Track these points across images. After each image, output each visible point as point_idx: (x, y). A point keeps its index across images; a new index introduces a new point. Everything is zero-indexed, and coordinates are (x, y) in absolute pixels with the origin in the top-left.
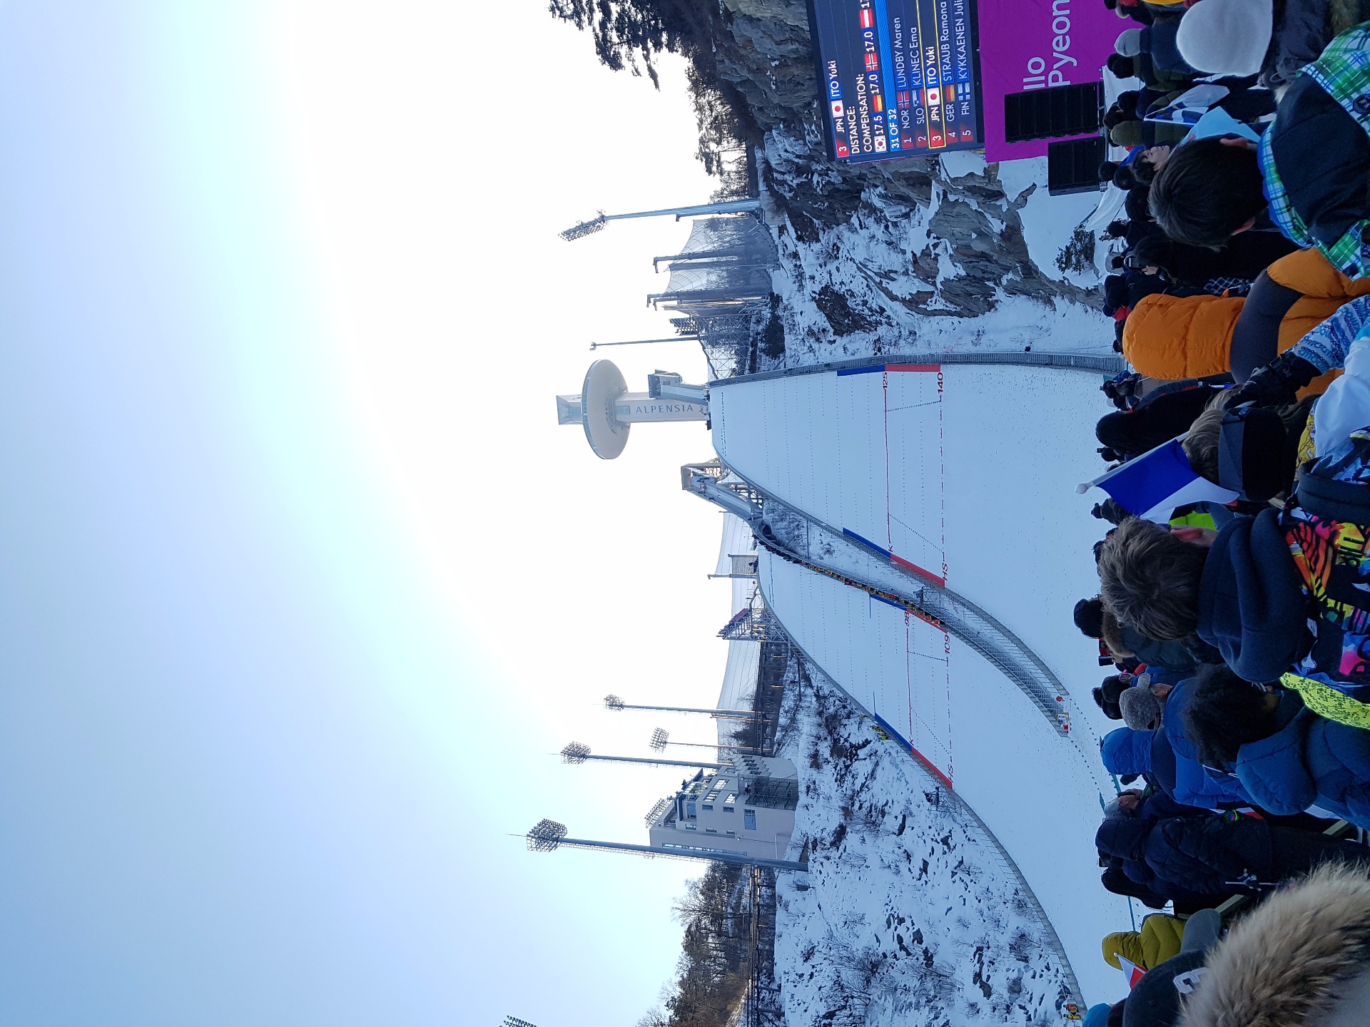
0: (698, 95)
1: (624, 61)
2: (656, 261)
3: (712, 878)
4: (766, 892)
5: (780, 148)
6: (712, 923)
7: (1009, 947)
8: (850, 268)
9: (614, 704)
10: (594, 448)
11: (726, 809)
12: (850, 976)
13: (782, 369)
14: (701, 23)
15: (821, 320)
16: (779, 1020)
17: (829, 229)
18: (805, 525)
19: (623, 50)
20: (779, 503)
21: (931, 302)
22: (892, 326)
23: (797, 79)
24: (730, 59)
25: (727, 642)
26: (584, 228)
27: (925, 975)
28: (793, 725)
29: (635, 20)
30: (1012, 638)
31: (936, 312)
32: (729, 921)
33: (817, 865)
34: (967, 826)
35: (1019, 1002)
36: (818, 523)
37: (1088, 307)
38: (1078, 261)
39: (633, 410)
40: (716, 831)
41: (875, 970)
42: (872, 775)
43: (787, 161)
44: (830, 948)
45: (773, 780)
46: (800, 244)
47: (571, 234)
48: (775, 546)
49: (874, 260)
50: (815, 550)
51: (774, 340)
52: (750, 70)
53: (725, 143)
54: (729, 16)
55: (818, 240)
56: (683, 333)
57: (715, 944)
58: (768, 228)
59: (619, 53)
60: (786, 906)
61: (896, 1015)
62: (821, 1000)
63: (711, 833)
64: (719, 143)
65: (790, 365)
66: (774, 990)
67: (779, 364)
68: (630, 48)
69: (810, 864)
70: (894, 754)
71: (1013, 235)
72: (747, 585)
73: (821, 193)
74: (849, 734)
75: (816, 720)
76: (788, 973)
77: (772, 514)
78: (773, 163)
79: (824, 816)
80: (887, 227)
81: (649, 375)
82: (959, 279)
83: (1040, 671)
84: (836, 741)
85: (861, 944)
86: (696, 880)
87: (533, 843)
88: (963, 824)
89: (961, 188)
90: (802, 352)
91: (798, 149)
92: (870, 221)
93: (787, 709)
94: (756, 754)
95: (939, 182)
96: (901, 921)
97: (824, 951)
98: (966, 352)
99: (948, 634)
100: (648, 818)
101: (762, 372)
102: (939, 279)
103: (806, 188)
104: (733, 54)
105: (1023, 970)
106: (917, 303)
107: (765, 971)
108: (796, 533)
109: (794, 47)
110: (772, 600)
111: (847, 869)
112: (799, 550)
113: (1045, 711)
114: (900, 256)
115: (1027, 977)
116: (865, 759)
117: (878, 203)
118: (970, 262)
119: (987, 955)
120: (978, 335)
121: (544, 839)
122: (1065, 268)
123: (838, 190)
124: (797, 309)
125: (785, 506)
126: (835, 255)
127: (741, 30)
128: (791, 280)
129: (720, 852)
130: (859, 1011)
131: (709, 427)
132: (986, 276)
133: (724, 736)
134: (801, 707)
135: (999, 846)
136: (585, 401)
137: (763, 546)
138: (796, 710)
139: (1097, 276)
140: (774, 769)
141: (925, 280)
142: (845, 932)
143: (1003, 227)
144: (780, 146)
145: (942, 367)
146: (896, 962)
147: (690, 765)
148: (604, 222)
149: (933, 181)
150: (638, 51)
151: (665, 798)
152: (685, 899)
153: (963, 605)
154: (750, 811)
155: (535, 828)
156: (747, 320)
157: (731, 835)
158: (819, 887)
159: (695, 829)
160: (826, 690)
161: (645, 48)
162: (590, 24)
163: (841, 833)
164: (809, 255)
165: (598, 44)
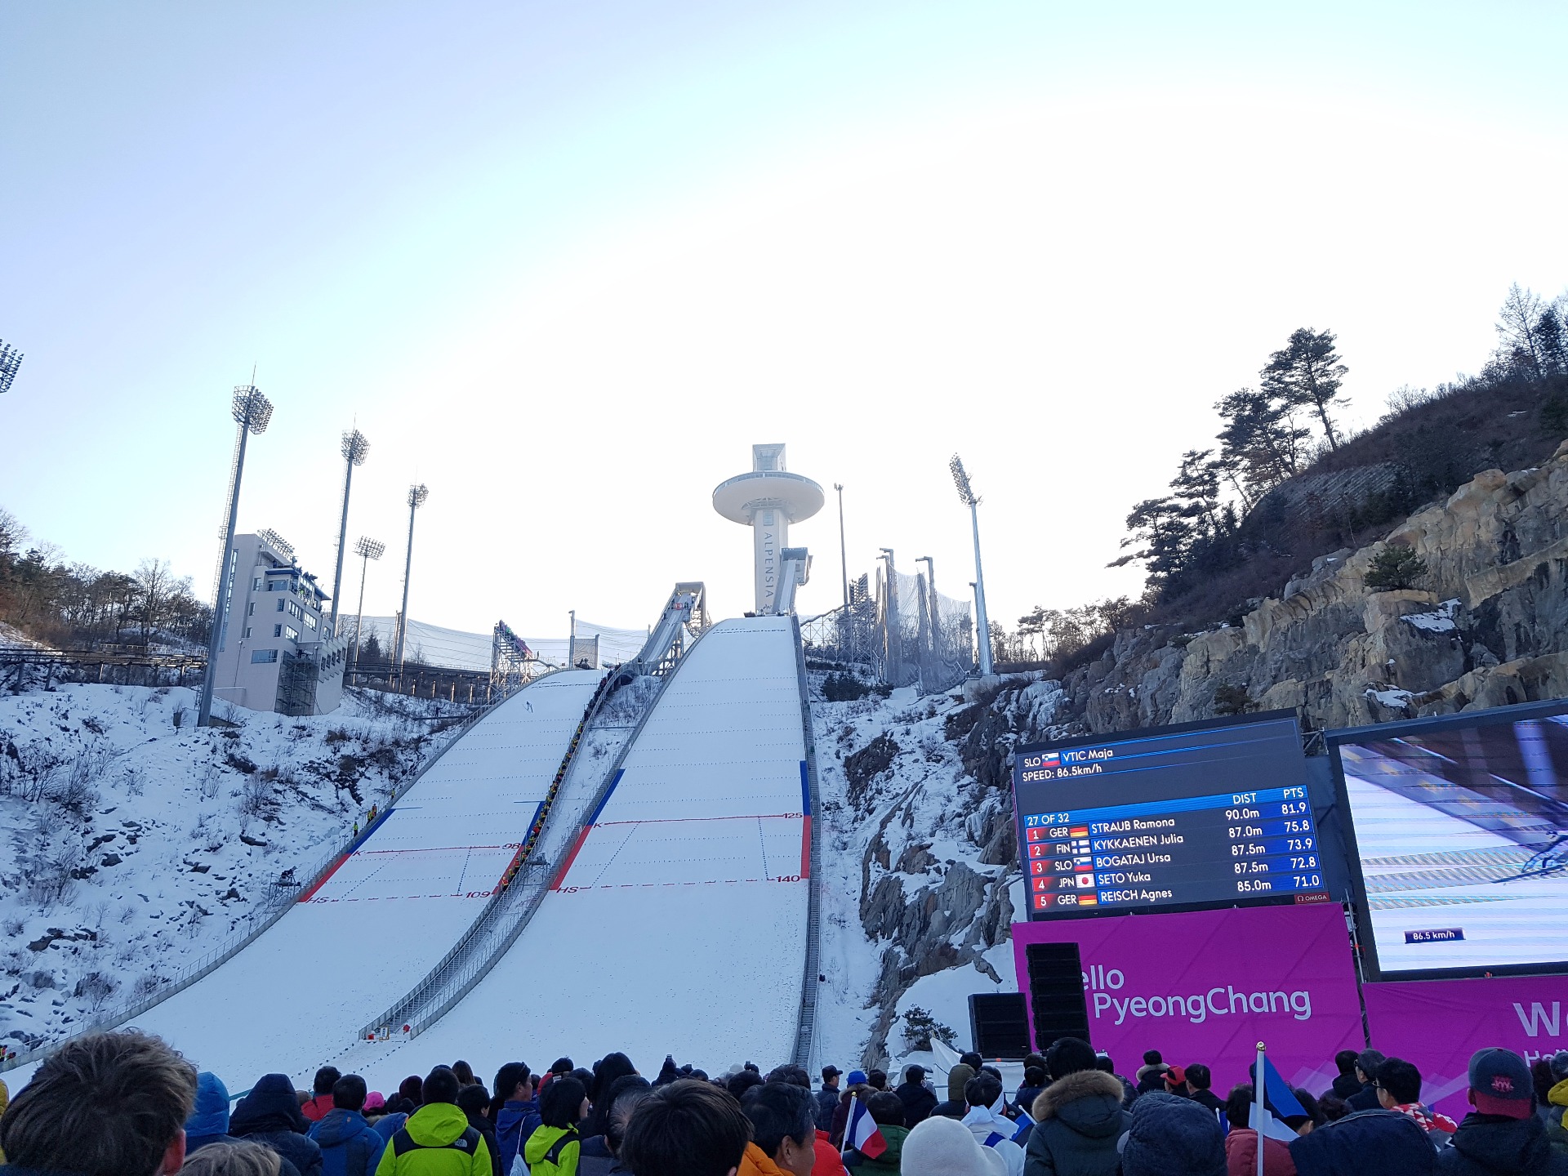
0: (1102, 610)
1: (1136, 530)
2: (929, 560)
3: (194, 609)
4: (174, 675)
5: (1044, 698)
6: (137, 608)
7: (96, 971)
8: (916, 774)
9: (417, 497)
10: (726, 484)
11: (279, 628)
12: (62, 778)
13: (810, 699)
14: (1176, 613)
15: (862, 742)
16: (9, 689)
17: (959, 751)
18: (630, 725)
19: (1148, 530)
20: (657, 694)
21: (878, 866)
22: (853, 823)
23: (1115, 717)
24: (1137, 644)
25: (491, 632)
26: (963, 482)
27: (62, 870)
28: (382, 709)
29: (1181, 543)
30: (483, 972)
31: (866, 872)
32: (138, 630)
33: (204, 738)
34: (250, 920)
35: (23, 985)
36: (632, 740)
37: (865, 1046)
38: (916, 1033)
39: (769, 530)
40: (251, 614)
41: (70, 807)
42: (317, 806)
43: (1031, 705)
44: (99, 753)
45: (314, 685)
46: (944, 719)
47: (957, 467)
48: (606, 689)
49: (925, 801)
50: (600, 737)
51: (842, 689)
52: (1125, 665)
53: (1049, 638)
54: (1182, 644)
55: (947, 739)
56: (852, 588)
57: (111, 612)
58: (961, 683)
59: (1145, 525)
60: (155, 699)
61: (9, 833)
62: (33, 741)
63: (250, 609)
64: (1051, 632)
65: (815, 708)
66: (47, 683)
67: (815, 694)
68: (1151, 537)
69: (207, 729)
70: (342, 833)
71: (948, 958)
72: (561, 657)
73: (997, 741)
74: (369, 778)
75: (389, 738)
76: (69, 700)
77: (644, 686)
78: (1029, 690)
79: (267, 747)
80: (959, 815)
81: (807, 549)
82: (901, 898)
83: (441, 1005)
84: (361, 762)
85: (106, 791)
86: (191, 589)
87: (244, 393)
88: (253, 915)
89: (998, 898)
90: (828, 721)
91: (1043, 718)
92: (966, 797)
93: (405, 703)
94: (348, 665)
95: (1005, 874)
96: (133, 840)
97: (97, 745)
98: (822, 908)
99: (491, 896)
100: (271, 534)
101: (807, 676)
102: (902, 875)
103: (1001, 725)
104: (1143, 646)
105: (64, 990)
106: (877, 852)
107: (73, 671)
108: (621, 714)
109: (1149, 714)
110: (540, 685)
111: (201, 774)
112: (601, 717)
113: (391, 1013)
114: (929, 831)
115: (55, 995)
116: (337, 797)
117: (985, 805)
118: (919, 910)
119: (86, 946)
120: (840, 921)
121: (249, 406)
122: (909, 1018)
123: (999, 762)
124: (875, 715)
125: (653, 702)
126: (931, 758)
127: (1168, 655)
128: (906, 709)
129: (225, 619)
130: (17, 787)
131: (747, 615)
132: (904, 928)
133: (373, 628)
134: (406, 720)
135: (225, 959)
136: (779, 476)
137: (606, 676)
138: (402, 715)
139: (898, 1056)
140: (328, 688)
141: (901, 859)
142: (121, 771)
143: (956, 947)
144: (1046, 697)
145: (806, 881)
146: (79, 833)
147: (336, 585)
148: (970, 503)
149: (1005, 867)
150: (1147, 546)
151: (294, 554)
152: (167, 575)
153: (526, 913)
154: (275, 656)
155: (263, 396)
156: (866, 659)
157: (246, 633)
158: (177, 740)
159: (255, 590)
160: (425, 750)
161: (1150, 554)
162: (1178, 495)
163: (246, 767)
164: (932, 729)
165: (1155, 502)
